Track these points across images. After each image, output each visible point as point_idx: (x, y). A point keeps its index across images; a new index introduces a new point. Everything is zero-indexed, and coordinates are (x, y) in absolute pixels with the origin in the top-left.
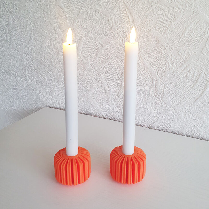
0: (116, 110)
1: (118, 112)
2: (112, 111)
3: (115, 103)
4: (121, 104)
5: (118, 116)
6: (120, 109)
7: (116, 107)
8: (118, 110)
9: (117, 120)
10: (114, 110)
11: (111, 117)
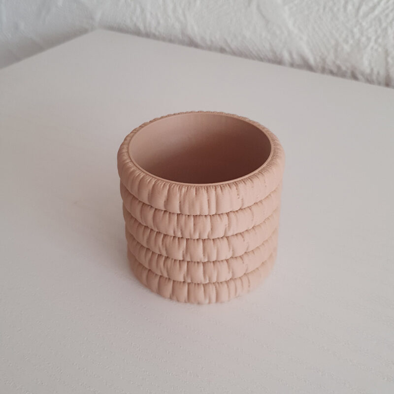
0: (364, 39)
1: (369, 48)
2: (347, 42)
3: (364, 9)
4: (387, 12)
5: (366, 63)
6: (379, 31)
7: (364, 24)
8: (373, 38)
9: (360, 76)
10: (353, 37)
11: (339, 68)
